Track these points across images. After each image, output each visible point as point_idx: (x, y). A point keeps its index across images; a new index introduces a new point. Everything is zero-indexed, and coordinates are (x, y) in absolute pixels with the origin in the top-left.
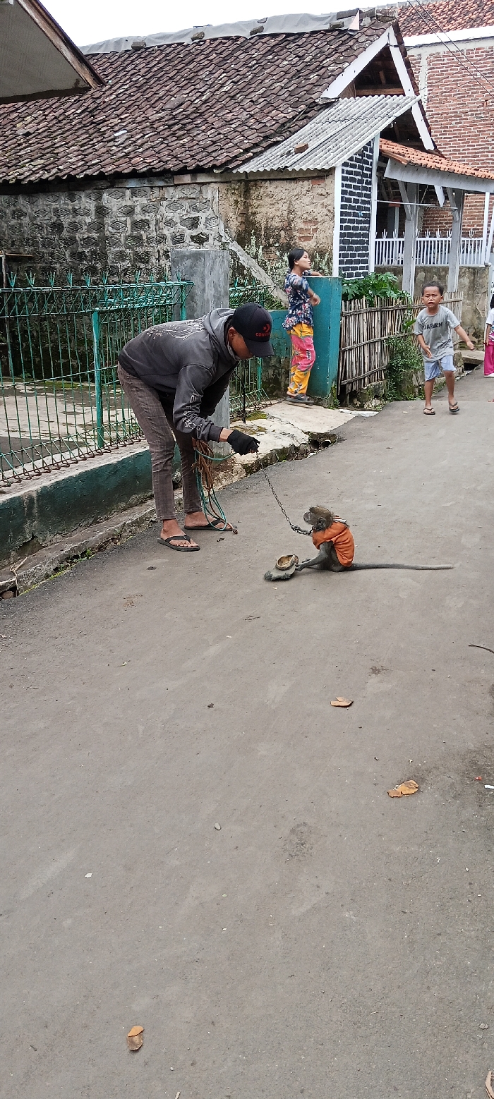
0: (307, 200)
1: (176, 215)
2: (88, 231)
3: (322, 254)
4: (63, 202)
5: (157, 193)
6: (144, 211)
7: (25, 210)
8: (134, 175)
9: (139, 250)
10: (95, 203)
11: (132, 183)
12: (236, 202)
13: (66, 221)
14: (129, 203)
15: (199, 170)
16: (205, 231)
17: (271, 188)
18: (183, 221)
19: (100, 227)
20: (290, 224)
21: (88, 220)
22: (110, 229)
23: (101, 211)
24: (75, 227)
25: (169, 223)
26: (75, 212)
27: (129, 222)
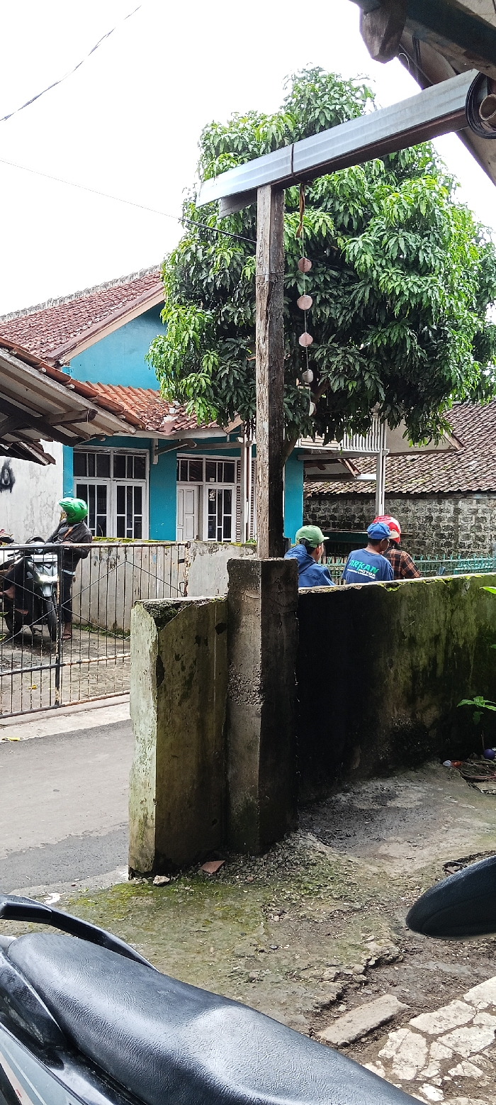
2: (448, 522)
4: (434, 505)
5: (492, 502)
6: (484, 512)
7: (410, 508)
8: (479, 492)
9: (479, 534)
10: (454, 506)
11: (478, 496)
13: (435, 515)
14: (475, 507)
21: (449, 515)
22: (462, 521)
23: (457, 511)
24: (440, 519)
26: (441, 511)
27: (474, 518)
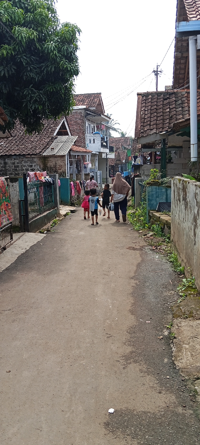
0: (60, 161)
1: (26, 164)
2: (1, 168)
3: (64, 173)
5: (21, 159)
6: (18, 163)
8: (15, 155)
9: (16, 172)
11: (14, 157)
12: (42, 162)
14: (14, 161)
15: (33, 154)
16: (34, 168)
17: (51, 159)
18: (28, 166)
19: (5, 167)
20: (56, 166)
21: (2, 165)
22: (8, 167)
23: (5, 163)
25: (25, 166)
27: (13, 166)
